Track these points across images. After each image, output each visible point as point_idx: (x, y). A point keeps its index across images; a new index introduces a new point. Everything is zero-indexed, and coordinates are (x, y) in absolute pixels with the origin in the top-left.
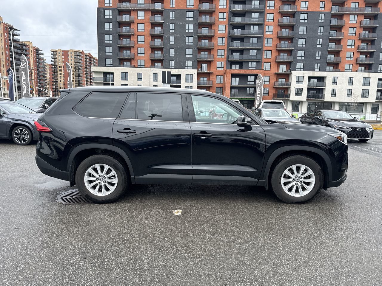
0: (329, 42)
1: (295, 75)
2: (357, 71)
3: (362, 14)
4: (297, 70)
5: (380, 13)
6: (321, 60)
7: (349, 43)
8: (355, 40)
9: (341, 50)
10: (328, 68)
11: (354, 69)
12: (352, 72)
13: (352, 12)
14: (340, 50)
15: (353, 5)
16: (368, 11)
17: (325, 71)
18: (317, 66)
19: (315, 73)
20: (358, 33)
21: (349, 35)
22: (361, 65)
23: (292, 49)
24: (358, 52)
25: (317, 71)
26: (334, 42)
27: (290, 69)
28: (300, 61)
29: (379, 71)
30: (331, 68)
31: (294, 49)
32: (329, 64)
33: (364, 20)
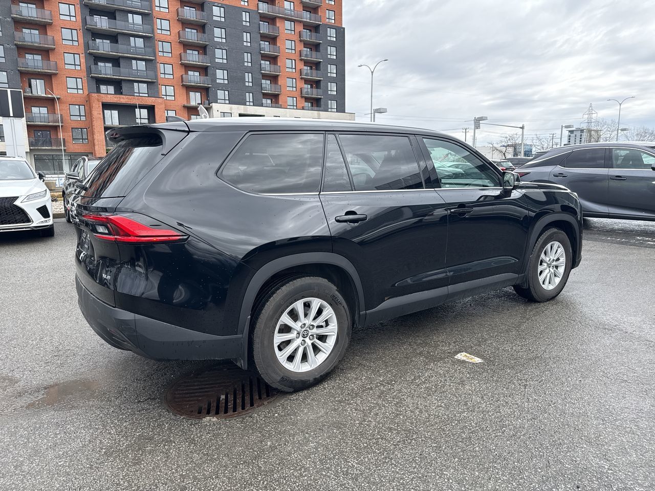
0: (262, 60)
1: (218, 111)
2: (303, 108)
3: (300, 22)
4: (219, 101)
5: (321, 23)
6: (254, 87)
7: (288, 62)
8: (295, 60)
9: (279, 74)
10: (264, 101)
11: (300, 105)
12: (297, 109)
13: (287, 17)
14: (277, 73)
15: (287, 5)
16: (306, 17)
17: (262, 105)
18: (249, 97)
19: (247, 108)
20: (298, 49)
21: (287, 51)
22: (307, 99)
23: (207, 64)
24: (302, 78)
25: (250, 105)
26: (268, 59)
27: (209, 100)
28: (223, 87)
29: (330, 110)
30: (269, 101)
31: (209, 65)
32: (266, 96)
33: (304, 30)
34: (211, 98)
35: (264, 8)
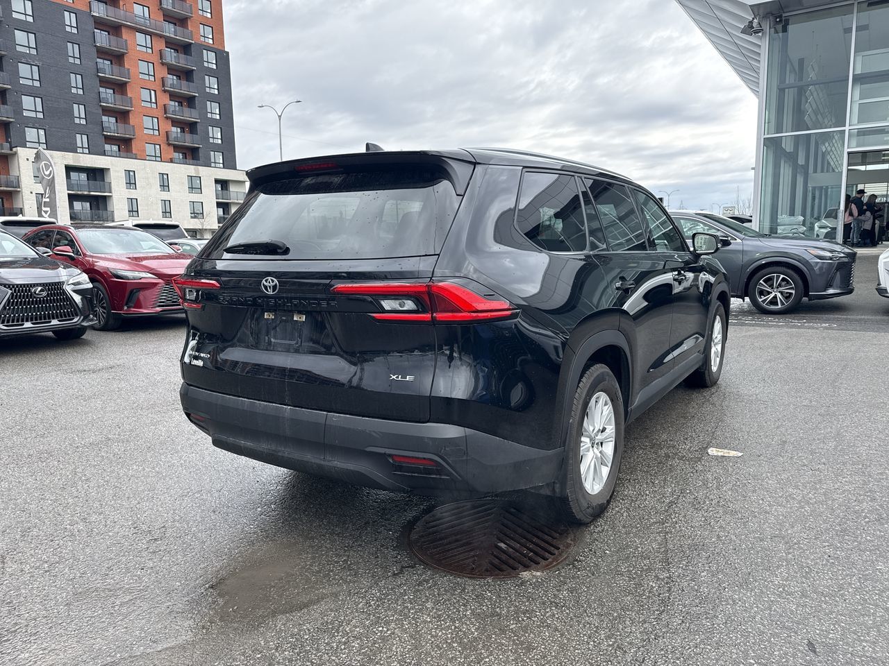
0: (101, 86)
1: (28, 159)
2: (171, 161)
3: (161, 36)
4: (28, 145)
5: (193, 42)
6: (89, 126)
7: (145, 94)
8: (155, 91)
9: (130, 108)
10: (107, 147)
11: (166, 156)
12: (161, 161)
13: (139, 27)
14: (127, 108)
15: (138, 10)
16: (169, 30)
17: (104, 153)
18: (81, 140)
19: (80, 157)
20: (159, 76)
21: (141, 76)
22: (177, 148)
23: (5, 86)
24: (167, 118)
25: (83, 153)
26: (110, 86)
27: (10, 143)
28: (35, 123)
29: (213, 165)
30: (115, 148)
31: (9, 87)
32: (110, 140)
33: (166, 49)
34: (13, 139)
35: (99, 10)
